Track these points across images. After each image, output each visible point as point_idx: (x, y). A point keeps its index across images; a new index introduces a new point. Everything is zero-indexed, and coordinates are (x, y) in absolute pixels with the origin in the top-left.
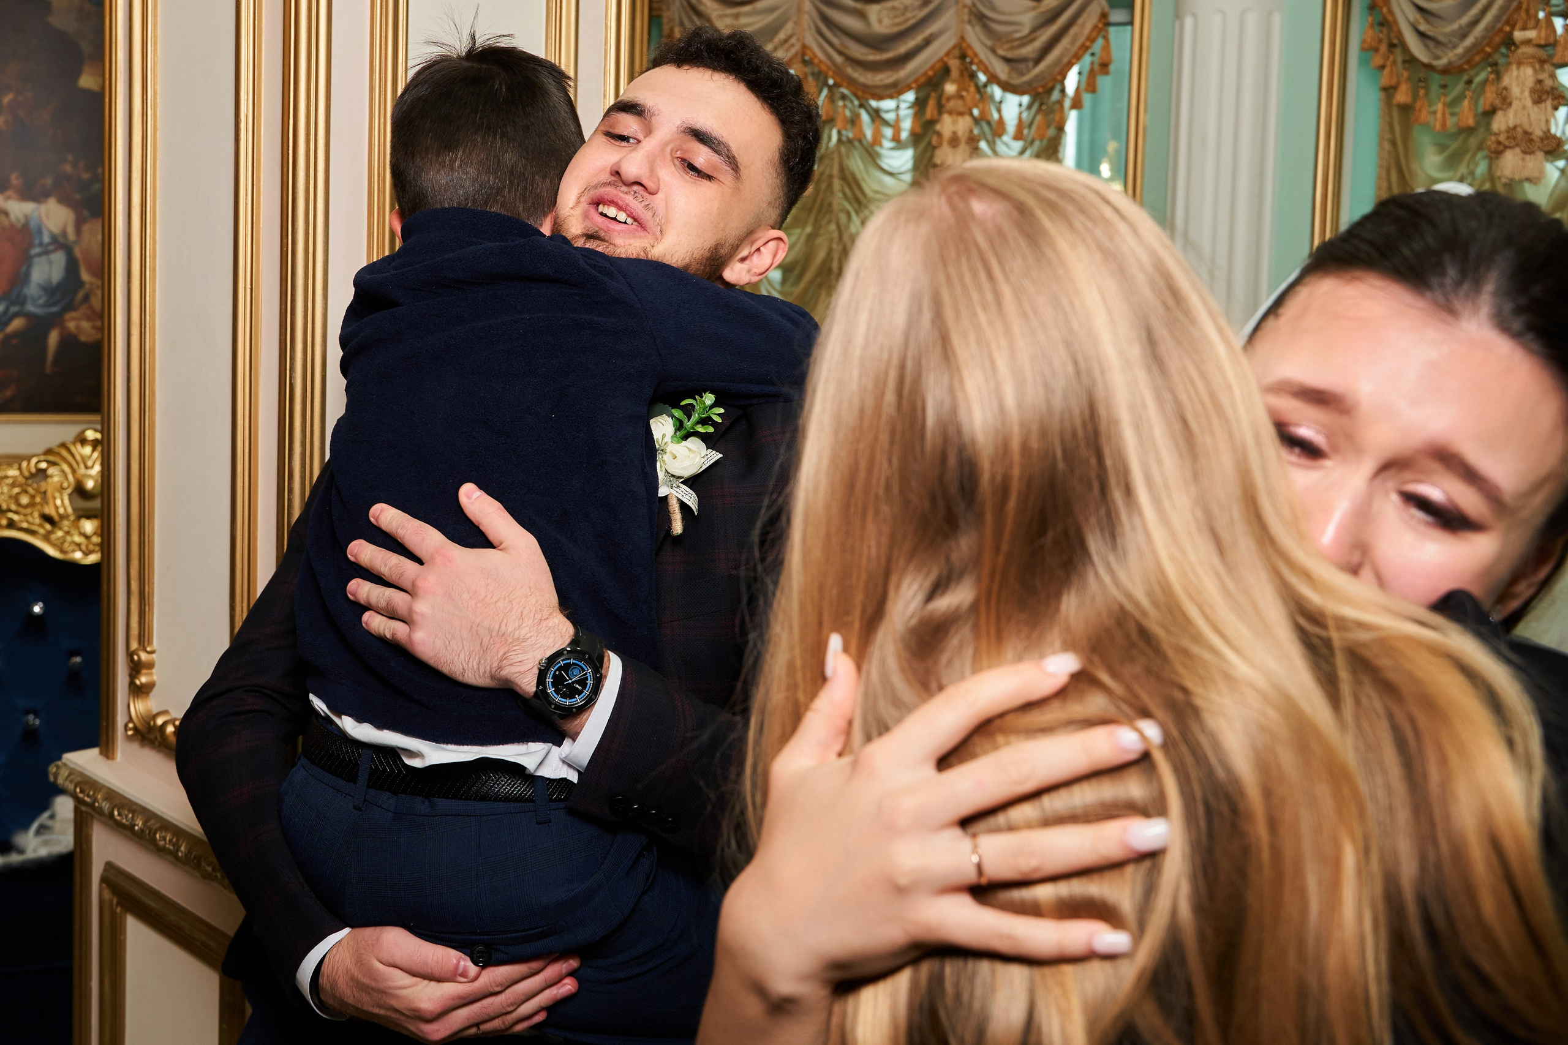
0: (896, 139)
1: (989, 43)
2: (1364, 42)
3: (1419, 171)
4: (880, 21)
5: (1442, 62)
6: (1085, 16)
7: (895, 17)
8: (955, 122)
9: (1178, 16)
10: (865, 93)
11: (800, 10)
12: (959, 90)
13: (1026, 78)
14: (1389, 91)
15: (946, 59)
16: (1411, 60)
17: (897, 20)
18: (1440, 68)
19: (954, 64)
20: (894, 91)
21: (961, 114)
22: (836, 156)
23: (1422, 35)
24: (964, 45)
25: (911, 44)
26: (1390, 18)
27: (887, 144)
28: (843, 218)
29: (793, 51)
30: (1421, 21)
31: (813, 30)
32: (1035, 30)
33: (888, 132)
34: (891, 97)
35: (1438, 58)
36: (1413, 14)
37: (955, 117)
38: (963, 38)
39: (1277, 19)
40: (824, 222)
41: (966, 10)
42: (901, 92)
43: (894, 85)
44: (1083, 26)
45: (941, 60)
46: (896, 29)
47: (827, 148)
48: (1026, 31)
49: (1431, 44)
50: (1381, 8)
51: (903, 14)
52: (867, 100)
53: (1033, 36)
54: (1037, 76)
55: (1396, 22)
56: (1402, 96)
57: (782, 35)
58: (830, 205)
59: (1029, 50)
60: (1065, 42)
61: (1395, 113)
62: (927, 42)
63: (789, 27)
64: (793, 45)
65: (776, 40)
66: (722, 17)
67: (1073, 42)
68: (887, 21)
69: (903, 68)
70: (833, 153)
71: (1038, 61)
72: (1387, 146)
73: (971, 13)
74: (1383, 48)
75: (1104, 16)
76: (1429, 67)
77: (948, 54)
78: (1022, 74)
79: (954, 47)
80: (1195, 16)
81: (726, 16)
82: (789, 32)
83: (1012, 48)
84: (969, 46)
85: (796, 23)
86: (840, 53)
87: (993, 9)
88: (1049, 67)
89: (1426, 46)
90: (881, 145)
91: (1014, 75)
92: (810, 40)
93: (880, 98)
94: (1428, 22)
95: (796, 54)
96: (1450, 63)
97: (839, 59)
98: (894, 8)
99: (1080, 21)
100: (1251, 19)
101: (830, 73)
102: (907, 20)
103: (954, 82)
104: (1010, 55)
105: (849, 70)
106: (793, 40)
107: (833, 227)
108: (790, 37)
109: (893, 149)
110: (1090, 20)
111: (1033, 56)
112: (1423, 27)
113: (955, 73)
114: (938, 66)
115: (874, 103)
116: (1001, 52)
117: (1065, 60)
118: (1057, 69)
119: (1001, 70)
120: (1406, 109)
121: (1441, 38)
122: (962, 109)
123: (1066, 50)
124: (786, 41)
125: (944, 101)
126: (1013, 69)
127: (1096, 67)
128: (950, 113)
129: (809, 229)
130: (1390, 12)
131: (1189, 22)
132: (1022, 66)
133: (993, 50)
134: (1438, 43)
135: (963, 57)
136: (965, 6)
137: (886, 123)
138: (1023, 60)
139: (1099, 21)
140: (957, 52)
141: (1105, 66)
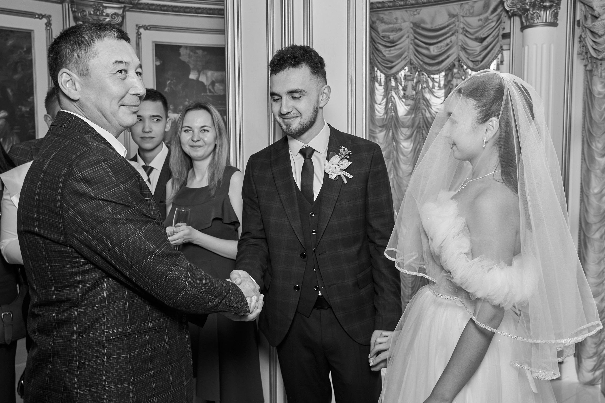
0: (439, 87)
1: (467, 56)
2: (578, 52)
3: (596, 89)
4: (434, 51)
5: (600, 57)
6: (496, 47)
7: (438, 49)
8: (457, 81)
9: (523, 46)
10: (430, 73)
11: (409, 48)
12: (458, 71)
13: (478, 67)
14: (586, 66)
15: (454, 62)
16: (592, 57)
17: (439, 50)
18: (600, 59)
19: (456, 63)
20: (438, 72)
21: (459, 78)
22: (421, 93)
23: (594, 49)
24: (459, 57)
25: (443, 57)
26: (585, 45)
27: (437, 88)
28: (423, 111)
29: (407, 61)
30: (594, 45)
31: (413, 54)
32: (481, 52)
33: (437, 85)
34: (437, 74)
35: (599, 56)
36: (592, 43)
37: (457, 79)
38: (459, 55)
39: (552, 46)
40: (418, 113)
41: (460, 47)
42: (440, 72)
43: (438, 70)
44: (495, 50)
45: (452, 62)
46: (438, 53)
47: (418, 90)
48: (478, 52)
49: (597, 52)
50: (583, 42)
51: (441, 48)
52: (430, 75)
53: (480, 54)
54: (481, 66)
55: (587, 46)
56: (589, 68)
57: (404, 56)
58: (419, 107)
59: (479, 58)
60: (490, 55)
61: (588, 73)
62: (448, 57)
63: (406, 54)
64: (407, 59)
65: (402, 58)
66: (385, 51)
67: (492, 55)
68: (436, 51)
69: (441, 65)
70: (420, 92)
71: (482, 61)
72: (586, 83)
73: (461, 47)
74: (584, 54)
75: (501, 47)
76: (596, 59)
77: (454, 60)
78: (477, 65)
79: (456, 58)
80: (528, 46)
81: (386, 51)
82: (406, 55)
83: (474, 58)
84: (461, 58)
85: (408, 52)
86: (422, 61)
87: (468, 46)
88: (485, 63)
89: (596, 52)
90: (434, 88)
91: (475, 66)
92: (413, 57)
93: (434, 74)
94: (596, 45)
95: (408, 62)
96: (602, 57)
97: (421, 63)
98: (438, 47)
99: (494, 49)
100: (545, 46)
101: (419, 67)
102: (442, 50)
103: (456, 68)
104: (473, 60)
105: (425, 66)
106: (407, 58)
107: (420, 114)
108: (406, 56)
109: (438, 90)
110: (497, 49)
111: (480, 60)
112: (595, 47)
113: (457, 66)
114: (452, 64)
115: (432, 76)
116: (470, 59)
117: (490, 61)
118: (488, 64)
119: (471, 64)
120: (591, 71)
121: (600, 50)
122: (459, 77)
123: (490, 58)
124: (405, 58)
125: (453, 74)
126: (474, 64)
127: (499, 63)
128: (456, 78)
129: (413, 116)
130: (586, 43)
131: (526, 48)
132: (477, 63)
133: (468, 59)
134: (599, 51)
135: (459, 61)
136: (459, 45)
137: (436, 82)
138: (477, 61)
139: (500, 49)
140: (457, 60)
141: (502, 62)
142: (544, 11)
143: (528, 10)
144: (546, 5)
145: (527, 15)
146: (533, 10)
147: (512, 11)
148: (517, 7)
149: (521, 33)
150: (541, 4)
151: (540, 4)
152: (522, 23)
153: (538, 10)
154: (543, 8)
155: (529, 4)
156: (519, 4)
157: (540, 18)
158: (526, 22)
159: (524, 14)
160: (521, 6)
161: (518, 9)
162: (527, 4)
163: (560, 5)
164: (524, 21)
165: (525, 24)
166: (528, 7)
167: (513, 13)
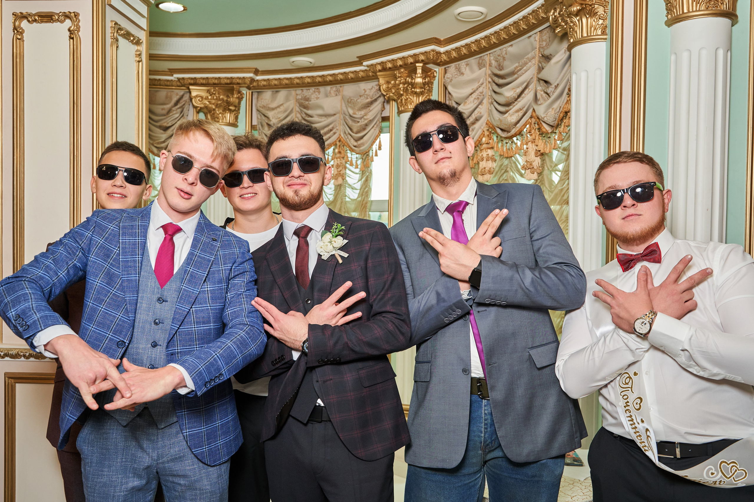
127: (377, 148)
128: (337, 158)
141: (380, 148)
142: (416, 96)
143: (402, 95)
144: (416, 91)
145: (402, 100)
146: (407, 95)
147: (388, 96)
148: (392, 91)
149: (398, 118)
150: (413, 90)
151: (411, 89)
152: (398, 108)
153: (411, 95)
154: (415, 94)
155: (402, 89)
156: (394, 89)
157: (413, 103)
158: (401, 107)
159: (399, 99)
160: (395, 91)
161: (393, 93)
162: (400, 89)
163: (432, 92)
164: (399, 106)
165: (400, 109)
166: (402, 92)
167: (389, 97)
